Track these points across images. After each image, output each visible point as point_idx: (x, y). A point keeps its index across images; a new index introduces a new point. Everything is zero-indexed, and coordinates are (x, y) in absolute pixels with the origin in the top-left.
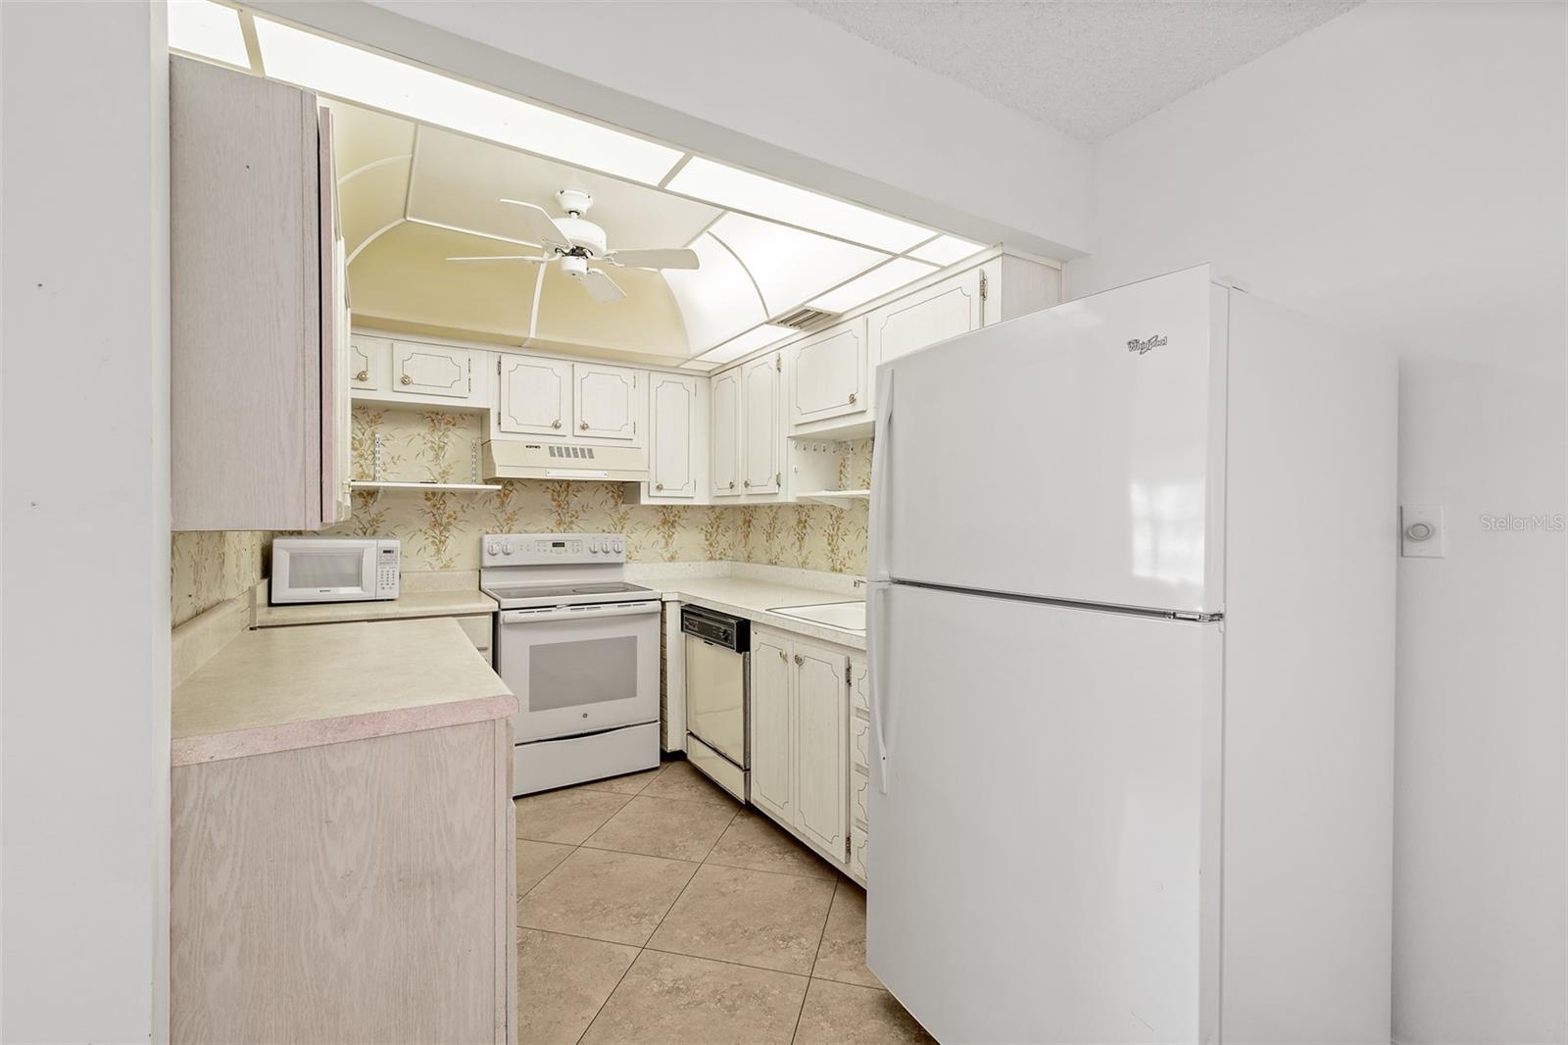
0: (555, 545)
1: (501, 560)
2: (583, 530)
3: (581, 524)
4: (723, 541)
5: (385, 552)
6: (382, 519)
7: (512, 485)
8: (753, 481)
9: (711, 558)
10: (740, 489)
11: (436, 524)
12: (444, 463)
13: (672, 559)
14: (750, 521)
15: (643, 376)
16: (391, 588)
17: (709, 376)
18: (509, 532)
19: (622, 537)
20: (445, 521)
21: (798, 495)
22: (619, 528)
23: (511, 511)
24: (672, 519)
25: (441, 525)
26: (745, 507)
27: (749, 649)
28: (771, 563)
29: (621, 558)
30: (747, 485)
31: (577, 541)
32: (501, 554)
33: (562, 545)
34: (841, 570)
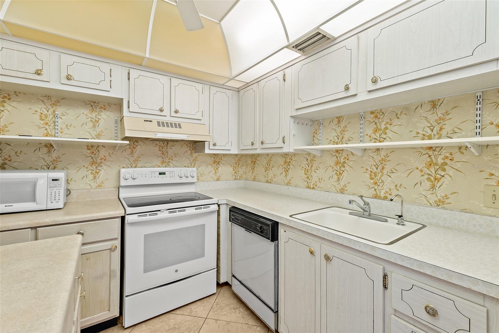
0: (160, 174)
1: (131, 182)
2: (175, 166)
3: (174, 163)
4: (241, 171)
5: (53, 180)
6: (59, 160)
7: (137, 142)
8: (266, 141)
9: (236, 179)
10: (257, 145)
11: (93, 163)
12: (98, 130)
13: (218, 180)
14: (255, 162)
15: (207, 87)
16: (57, 202)
17: (238, 90)
18: (135, 167)
19: (195, 169)
20: (99, 161)
21: (294, 148)
22: (193, 165)
23: (137, 156)
24: (218, 160)
25: (96, 163)
26: (252, 155)
27: (277, 240)
28: (267, 182)
29: (195, 180)
30: (262, 143)
31: (172, 172)
32: (130, 179)
33: (164, 174)
34: (313, 188)
